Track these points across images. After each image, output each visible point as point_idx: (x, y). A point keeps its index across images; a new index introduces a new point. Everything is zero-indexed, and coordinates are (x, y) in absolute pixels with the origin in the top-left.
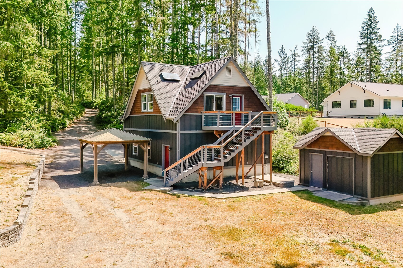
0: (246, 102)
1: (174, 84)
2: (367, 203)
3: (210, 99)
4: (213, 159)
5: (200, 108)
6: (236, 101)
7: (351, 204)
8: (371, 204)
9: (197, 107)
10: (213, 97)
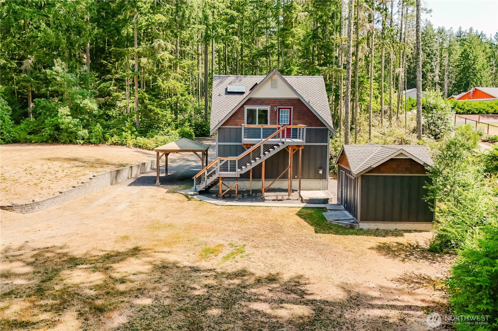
0: (297, 114)
1: (237, 96)
2: (356, 226)
3: (251, 113)
4: (229, 170)
5: (240, 121)
6: (285, 113)
7: (341, 224)
8: (360, 227)
9: (237, 121)
10: (255, 110)
